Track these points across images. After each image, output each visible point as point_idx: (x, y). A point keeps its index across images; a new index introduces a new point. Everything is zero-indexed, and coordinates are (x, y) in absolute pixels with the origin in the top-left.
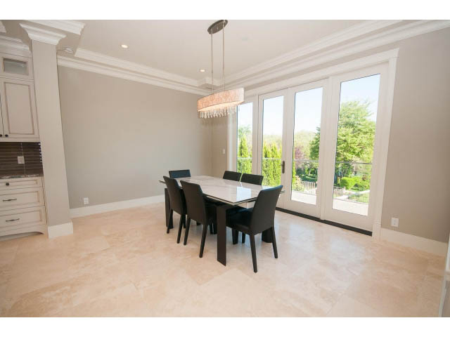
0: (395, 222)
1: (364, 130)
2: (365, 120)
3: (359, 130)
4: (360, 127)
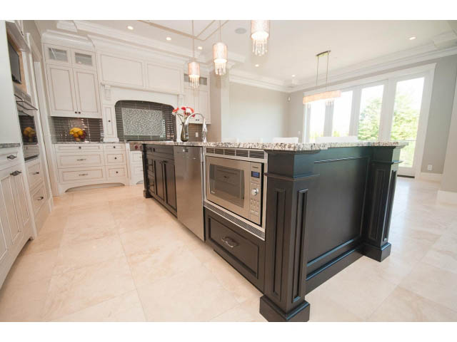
0: (430, 167)
1: (408, 119)
2: (408, 108)
3: (402, 118)
4: (402, 115)
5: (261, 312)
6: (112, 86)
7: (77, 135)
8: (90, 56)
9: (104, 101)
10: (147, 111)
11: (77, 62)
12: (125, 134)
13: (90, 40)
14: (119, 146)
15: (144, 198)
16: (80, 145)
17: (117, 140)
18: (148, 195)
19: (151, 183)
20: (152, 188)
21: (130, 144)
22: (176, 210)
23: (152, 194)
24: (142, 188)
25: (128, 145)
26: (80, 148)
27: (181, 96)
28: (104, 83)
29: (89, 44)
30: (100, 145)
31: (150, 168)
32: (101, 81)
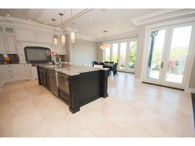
5: (69, 110)
6: (22, 41)
7: (7, 61)
8: (12, 29)
9: (19, 47)
10: (38, 50)
11: (6, 32)
12: (29, 59)
13: (12, 23)
14: (27, 65)
15: (39, 85)
16: (10, 65)
17: (26, 62)
18: (40, 84)
19: (41, 80)
20: (42, 81)
21: (32, 64)
22: (50, 89)
23: (42, 83)
24: (38, 81)
25: (31, 65)
26: (10, 66)
27: (52, 45)
28: (19, 40)
29: (12, 24)
30: (19, 65)
31: (41, 74)
32: (17, 39)
